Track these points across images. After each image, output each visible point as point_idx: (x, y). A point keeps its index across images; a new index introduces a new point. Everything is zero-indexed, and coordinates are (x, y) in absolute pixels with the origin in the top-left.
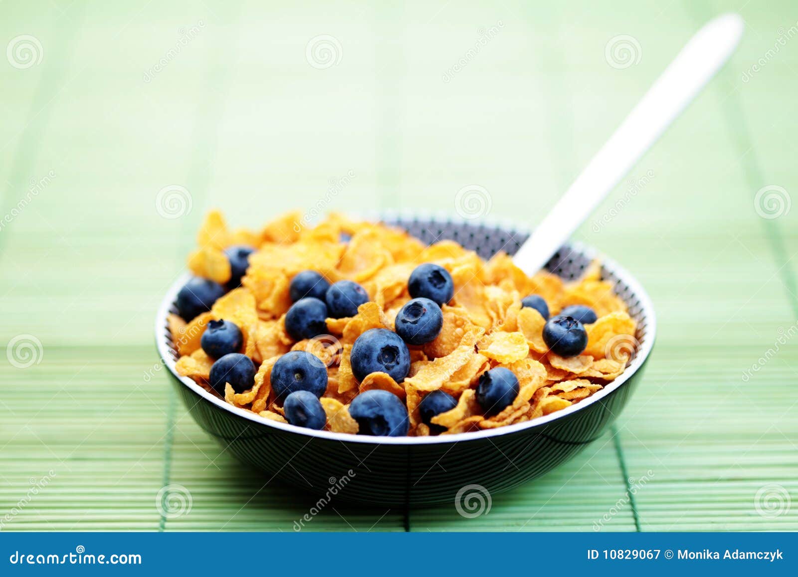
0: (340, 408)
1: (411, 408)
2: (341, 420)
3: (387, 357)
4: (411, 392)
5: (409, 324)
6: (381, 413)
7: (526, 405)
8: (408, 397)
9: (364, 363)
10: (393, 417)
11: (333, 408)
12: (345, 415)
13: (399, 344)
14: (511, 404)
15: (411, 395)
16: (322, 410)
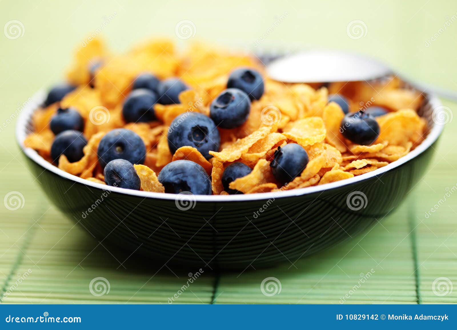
0: (150, 174)
1: (215, 179)
2: (150, 184)
3: (197, 136)
4: (217, 165)
5: (219, 109)
6: (184, 179)
7: (314, 177)
8: (214, 169)
9: (177, 140)
10: (195, 183)
11: (145, 174)
12: (153, 180)
13: (210, 126)
14: (299, 175)
15: (217, 167)
16: (135, 174)
